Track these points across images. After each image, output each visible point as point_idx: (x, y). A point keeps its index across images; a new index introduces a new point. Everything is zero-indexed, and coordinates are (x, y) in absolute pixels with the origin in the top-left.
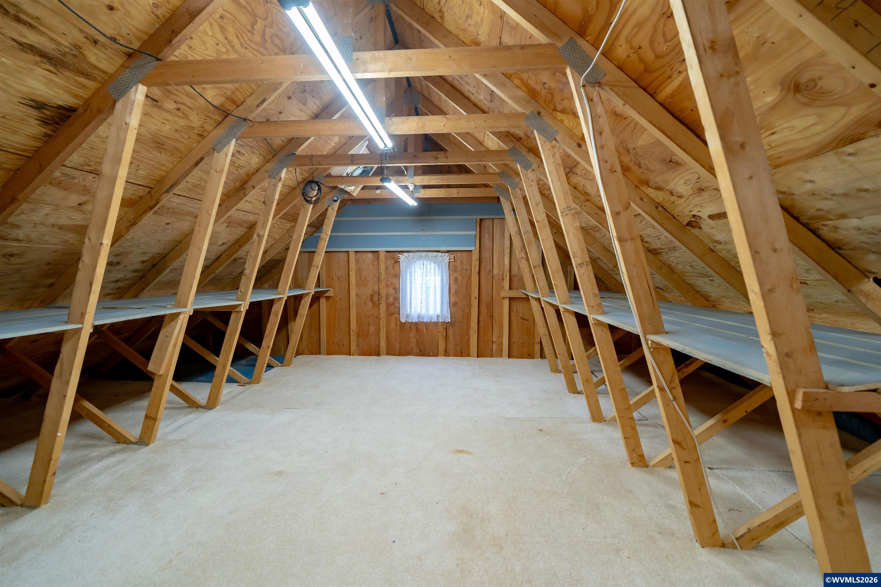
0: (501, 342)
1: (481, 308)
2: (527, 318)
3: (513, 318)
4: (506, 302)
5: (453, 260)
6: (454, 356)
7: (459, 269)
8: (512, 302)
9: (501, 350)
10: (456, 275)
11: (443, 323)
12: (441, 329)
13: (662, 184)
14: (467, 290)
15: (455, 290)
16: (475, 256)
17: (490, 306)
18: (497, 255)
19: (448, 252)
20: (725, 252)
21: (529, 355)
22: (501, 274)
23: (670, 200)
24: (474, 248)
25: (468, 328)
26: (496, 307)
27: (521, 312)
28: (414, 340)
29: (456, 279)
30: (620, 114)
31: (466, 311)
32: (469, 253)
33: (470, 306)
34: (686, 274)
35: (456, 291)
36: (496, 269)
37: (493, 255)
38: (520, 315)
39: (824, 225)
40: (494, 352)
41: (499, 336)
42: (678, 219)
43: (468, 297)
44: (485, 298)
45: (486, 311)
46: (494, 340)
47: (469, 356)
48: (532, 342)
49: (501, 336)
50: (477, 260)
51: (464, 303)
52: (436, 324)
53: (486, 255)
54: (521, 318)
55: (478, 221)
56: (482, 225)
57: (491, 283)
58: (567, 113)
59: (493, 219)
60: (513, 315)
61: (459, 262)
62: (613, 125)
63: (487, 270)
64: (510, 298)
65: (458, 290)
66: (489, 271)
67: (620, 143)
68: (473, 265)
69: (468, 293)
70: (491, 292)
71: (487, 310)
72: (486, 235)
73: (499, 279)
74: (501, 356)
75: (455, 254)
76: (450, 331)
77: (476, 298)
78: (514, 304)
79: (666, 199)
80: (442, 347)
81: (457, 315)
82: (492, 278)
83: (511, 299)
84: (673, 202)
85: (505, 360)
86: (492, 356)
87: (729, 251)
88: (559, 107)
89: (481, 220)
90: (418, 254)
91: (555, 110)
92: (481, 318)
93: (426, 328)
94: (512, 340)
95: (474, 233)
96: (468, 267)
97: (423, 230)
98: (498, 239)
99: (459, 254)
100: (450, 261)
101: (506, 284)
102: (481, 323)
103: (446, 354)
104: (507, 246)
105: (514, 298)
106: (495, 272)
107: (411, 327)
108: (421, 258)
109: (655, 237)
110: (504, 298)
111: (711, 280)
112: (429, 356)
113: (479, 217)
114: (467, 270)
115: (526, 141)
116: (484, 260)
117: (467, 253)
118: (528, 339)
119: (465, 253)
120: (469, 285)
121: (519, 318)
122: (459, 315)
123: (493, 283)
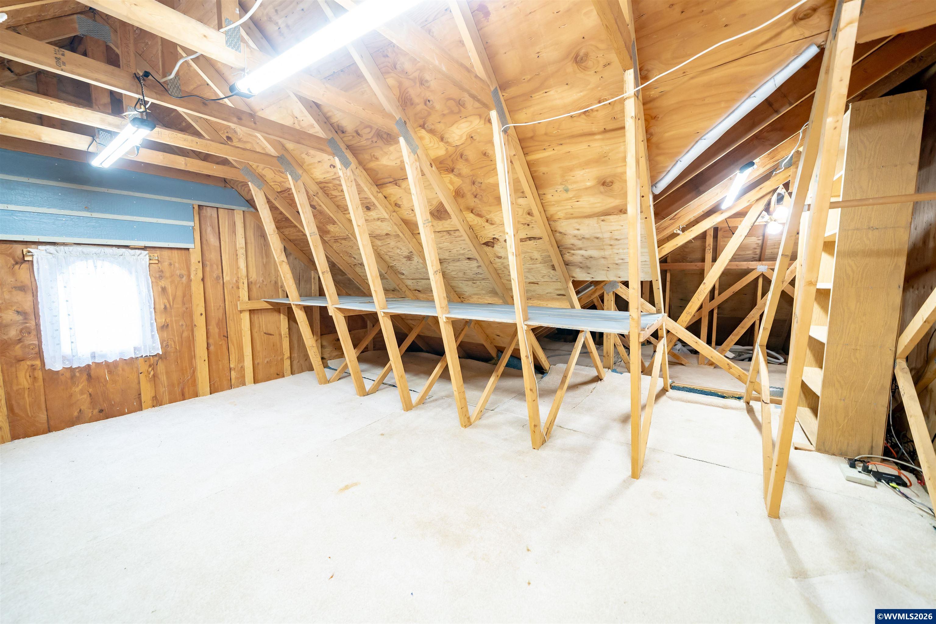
0: (242, 367)
1: (210, 327)
2: (272, 333)
3: (256, 335)
4: (246, 316)
5: (157, 262)
6: (171, 402)
7: (168, 274)
8: (252, 316)
9: (243, 377)
10: (163, 283)
11: (147, 359)
12: (143, 367)
13: (484, 213)
14: (184, 304)
15: (163, 307)
16: (195, 257)
17: (223, 323)
18: (227, 256)
19: (145, 248)
20: (499, 264)
21: (278, 374)
22: (234, 281)
23: (482, 225)
24: (194, 246)
25: (192, 357)
26: (231, 324)
27: (264, 326)
28: (85, 396)
29: (164, 289)
30: (488, 156)
31: (185, 334)
32: (187, 252)
33: (192, 327)
34: (454, 279)
35: (165, 308)
36: (227, 274)
37: (221, 256)
38: (264, 329)
39: (569, 253)
40: (233, 381)
41: (239, 360)
42: (479, 239)
43: (189, 314)
44: (216, 314)
45: (217, 330)
46: (232, 366)
47: (196, 395)
48: (279, 359)
49: (241, 359)
50: (199, 262)
51: (180, 324)
52: (132, 361)
53: (213, 256)
54: (265, 333)
55: (196, 208)
56: (201, 214)
57: (222, 293)
58: (435, 135)
59: (217, 208)
60: (255, 330)
61: (166, 264)
62: (476, 161)
63: (215, 276)
64: (250, 310)
65: (168, 306)
66: (218, 278)
67: (471, 176)
68: (193, 269)
69: (187, 309)
70: (222, 305)
71: (219, 329)
72: (209, 229)
73: (233, 287)
74: (244, 384)
75: (158, 252)
76: (161, 367)
77: (201, 314)
78: (255, 317)
79: (480, 224)
80: (147, 394)
81: (171, 343)
82: (222, 288)
83: (252, 312)
84: (484, 227)
85: (250, 388)
86: (231, 387)
87: (502, 263)
88: (429, 125)
89: (199, 206)
90: (80, 248)
91: (423, 126)
92: (211, 341)
93: (110, 372)
94: (256, 362)
95: (192, 224)
96: (184, 272)
97: (87, 209)
98: (227, 236)
99: (166, 253)
100: (151, 262)
101: (244, 293)
102: (212, 348)
103: (157, 402)
104: (241, 246)
105: (254, 310)
106: (226, 278)
107: (73, 377)
108: (86, 256)
109: (447, 250)
110: (241, 312)
111: (474, 283)
112: (122, 413)
113: (196, 203)
114: (181, 276)
115: (351, 138)
116: (208, 263)
117: (179, 251)
118: (275, 356)
119: (176, 252)
120: (187, 297)
121: (262, 333)
122: (175, 342)
123: (224, 293)
